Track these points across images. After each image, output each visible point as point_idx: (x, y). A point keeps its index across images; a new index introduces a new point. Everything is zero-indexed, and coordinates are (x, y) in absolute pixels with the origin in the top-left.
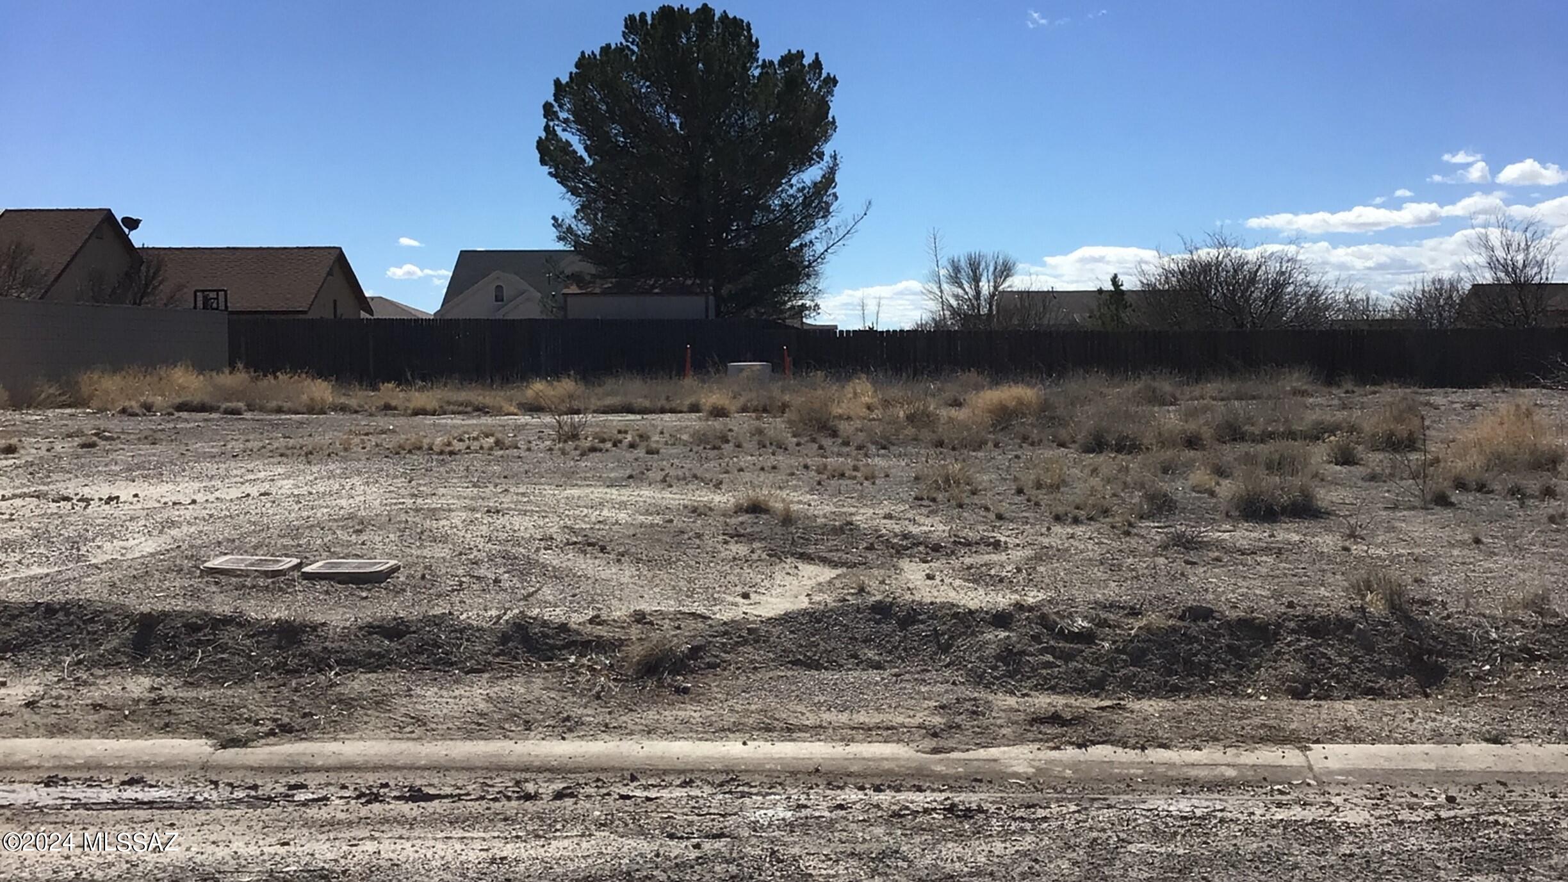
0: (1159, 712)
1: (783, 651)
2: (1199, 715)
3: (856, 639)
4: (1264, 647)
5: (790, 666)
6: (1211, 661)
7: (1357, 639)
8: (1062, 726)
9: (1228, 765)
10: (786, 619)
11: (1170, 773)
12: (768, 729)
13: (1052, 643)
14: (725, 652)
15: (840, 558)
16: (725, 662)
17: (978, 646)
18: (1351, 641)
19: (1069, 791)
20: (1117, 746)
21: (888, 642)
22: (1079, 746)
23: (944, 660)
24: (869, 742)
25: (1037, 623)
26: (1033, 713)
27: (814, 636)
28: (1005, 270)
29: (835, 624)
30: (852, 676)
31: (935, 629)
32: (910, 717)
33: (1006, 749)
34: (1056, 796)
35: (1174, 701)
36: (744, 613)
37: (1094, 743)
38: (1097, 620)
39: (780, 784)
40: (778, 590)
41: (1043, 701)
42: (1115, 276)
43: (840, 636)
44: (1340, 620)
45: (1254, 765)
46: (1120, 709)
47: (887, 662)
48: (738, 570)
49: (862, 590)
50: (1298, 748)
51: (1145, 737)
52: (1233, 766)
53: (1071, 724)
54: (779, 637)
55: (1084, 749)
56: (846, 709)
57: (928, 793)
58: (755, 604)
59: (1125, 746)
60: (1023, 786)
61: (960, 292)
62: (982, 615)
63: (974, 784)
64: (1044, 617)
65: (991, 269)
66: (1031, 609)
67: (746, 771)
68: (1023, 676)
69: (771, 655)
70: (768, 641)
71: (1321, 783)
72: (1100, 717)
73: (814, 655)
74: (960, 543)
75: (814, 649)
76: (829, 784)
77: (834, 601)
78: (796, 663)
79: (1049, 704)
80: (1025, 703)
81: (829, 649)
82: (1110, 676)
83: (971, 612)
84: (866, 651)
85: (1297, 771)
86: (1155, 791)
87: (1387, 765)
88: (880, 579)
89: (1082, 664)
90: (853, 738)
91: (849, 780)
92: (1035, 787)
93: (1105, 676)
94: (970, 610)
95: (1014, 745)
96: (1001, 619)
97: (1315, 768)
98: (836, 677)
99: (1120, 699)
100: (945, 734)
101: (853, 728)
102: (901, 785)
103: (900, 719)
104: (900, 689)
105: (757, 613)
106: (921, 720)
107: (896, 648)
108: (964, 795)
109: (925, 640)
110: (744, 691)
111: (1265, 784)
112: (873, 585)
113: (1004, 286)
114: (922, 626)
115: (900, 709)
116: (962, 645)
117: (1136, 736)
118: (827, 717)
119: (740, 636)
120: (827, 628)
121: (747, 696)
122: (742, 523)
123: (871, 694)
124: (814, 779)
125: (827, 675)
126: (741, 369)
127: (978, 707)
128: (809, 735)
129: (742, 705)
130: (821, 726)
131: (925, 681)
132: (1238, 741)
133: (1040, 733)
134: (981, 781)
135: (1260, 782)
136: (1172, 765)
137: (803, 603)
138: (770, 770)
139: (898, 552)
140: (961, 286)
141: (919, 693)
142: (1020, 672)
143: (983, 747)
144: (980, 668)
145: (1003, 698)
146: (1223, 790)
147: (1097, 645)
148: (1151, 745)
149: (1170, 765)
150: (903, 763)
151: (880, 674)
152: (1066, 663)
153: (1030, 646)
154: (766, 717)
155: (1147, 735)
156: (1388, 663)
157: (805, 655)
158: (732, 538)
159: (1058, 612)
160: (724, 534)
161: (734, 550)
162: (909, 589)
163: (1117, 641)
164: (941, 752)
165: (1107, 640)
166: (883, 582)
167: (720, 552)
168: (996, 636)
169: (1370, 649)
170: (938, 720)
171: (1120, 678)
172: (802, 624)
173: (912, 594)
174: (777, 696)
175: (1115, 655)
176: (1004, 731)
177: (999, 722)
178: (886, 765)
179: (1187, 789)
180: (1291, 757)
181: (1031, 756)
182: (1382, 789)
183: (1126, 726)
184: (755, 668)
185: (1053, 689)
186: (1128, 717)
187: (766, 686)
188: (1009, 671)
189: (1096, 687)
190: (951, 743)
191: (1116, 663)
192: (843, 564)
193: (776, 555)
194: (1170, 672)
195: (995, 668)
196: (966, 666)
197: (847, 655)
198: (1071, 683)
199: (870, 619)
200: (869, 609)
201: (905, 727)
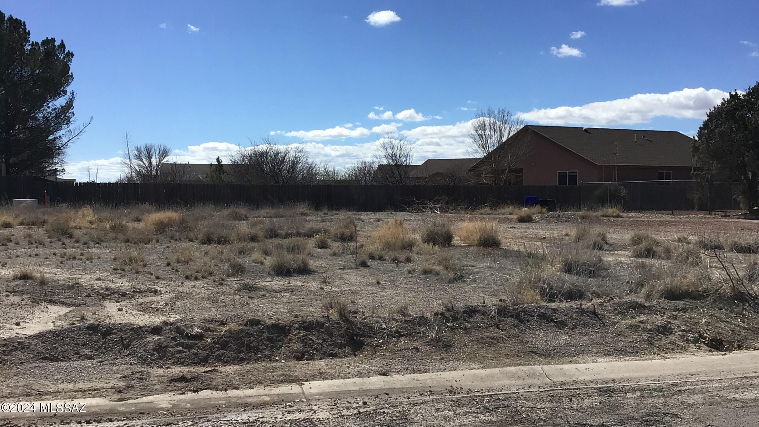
0: (234, 371)
1: (38, 353)
2: (253, 372)
3: (78, 344)
4: (284, 337)
5: (41, 360)
6: (259, 345)
7: (326, 331)
8: (186, 383)
9: (266, 395)
10: (40, 336)
11: (238, 401)
12: (28, 395)
13: (182, 341)
14: (5, 355)
15: (71, 302)
16: (5, 360)
17: (144, 344)
18: (323, 332)
19: (189, 415)
20: (213, 390)
21: (96, 345)
22: (194, 392)
23: (126, 353)
24: (84, 398)
25: (174, 331)
26: (172, 377)
27: (55, 344)
28: (164, 153)
29: (67, 337)
30: (75, 364)
31: (121, 337)
32: (107, 383)
33: (157, 396)
34: (182, 418)
35: (241, 366)
36: (17, 333)
37: (202, 390)
38: (205, 328)
39: (34, 424)
40: (37, 320)
41: (177, 370)
42: (218, 158)
43: (69, 343)
44: (318, 322)
45: (278, 394)
46: (215, 371)
47: (95, 355)
48: (14, 311)
49: (83, 318)
50: (298, 384)
51: (227, 384)
52: (269, 395)
53: (190, 381)
54: (35, 345)
55: (197, 393)
56: (72, 381)
57: (115, 422)
58: (23, 328)
59: (217, 390)
60: (166, 414)
61: (141, 163)
62: (146, 329)
63: (140, 415)
64: (178, 328)
65: (157, 152)
66: (171, 324)
67: (15, 418)
68: (167, 358)
69: (31, 355)
70: (29, 348)
71: (308, 400)
72: (205, 376)
73: (55, 354)
74: (137, 292)
75: (55, 351)
76: (62, 422)
77: (67, 325)
78: (45, 359)
79: (180, 371)
80: (168, 372)
81: (64, 350)
82: (211, 355)
83: (140, 327)
84: (83, 350)
85: (297, 395)
86: (231, 411)
87: (337, 389)
88: (93, 312)
89: (197, 350)
90: (75, 397)
91: (73, 419)
92: (171, 414)
93: (208, 355)
94: (140, 326)
95: (161, 394)
96: (156, 330)
97: (306, 394)
98: (66, 365)
99: (215, 366)
100: (125, 391)
101: (75, 391)
102: (101, 419)
103: (101, 385)
104: (102, 369)
105: (23, 333)
106: (113, 385)
107: (100, 348)
108: (134, 421)
109: (116, 343)
110: (15, 376)
111: (283, 403)
112: (88, 315)
113: (165, 161)
114: (114, 336)
115: (101, 380)
116: (136, 345)
117: (223, 384)
118: (61, 386)
119: (13, 346)
120: (62, 339)
121: (17, 378)
122: (17, 285)
123: (86, 373)
124: (54, 420)
125: (63, 364)
126: (20, 202)
127: (143, 376)
128: (51, 397)
129: (14, 383)
130: (58, 392)
131: (116, 364)
132: (271, 383)
133: (175, 386)
134: (143, 413)
135: (281, 402)
136: (240, 398)
137: (50, 327)
138: (29, 417)
139: (103, 297)
140: (142, 161)
141: (112, 370)
142: (165, 356)
143: (145, 396)
144: (144, 355)
145: (157, 370)
146: (263, 408)
147: (204, 340)
148: (229, 388)
149: (238, 397)
150: (102, 408)
151: (91, 362)
152: (189, 351)
153: (171, 343)
154: (27, 389)
155: (228, 383)
156: (339, 341)
157: (50, 354)
158: (11, 293)
159: (186, 325)
160: (6, 291)
161: (12, 300)
162: (108, 316)
163: (214, 338)
164: (123, 400)
165: (210, 338)
166: (95, 314)
167: (3, 301)
168: (154, 339)
169: (331, 335)
170: (122, 384)
171: (216, 356)
172: (48, 338)
173: (110, 319)
174: (34, 377)
175: (214, 345)
176: (156, 387)
177: (154, 382)
178: (93, 410)
179: (246, 408)
180: (295, 389)
181: (170, 399)
182: (335, 401)
183: (218, 380)
184: (22, 363)
185: (182, 364)
186: (219, 375)
187: (28, 372)
188: (160, 356)
189: (204, 361)
190: (128, 396)
191: (214, 349)
192: (73, 305)
193: (36, 302)
194: (240, 352)
195: (152, 355)
196: (137, 355)
197: (73, 353)
198: (191, 360)
199: (86, 333)
200: (86, 328)
201: (104, 389)
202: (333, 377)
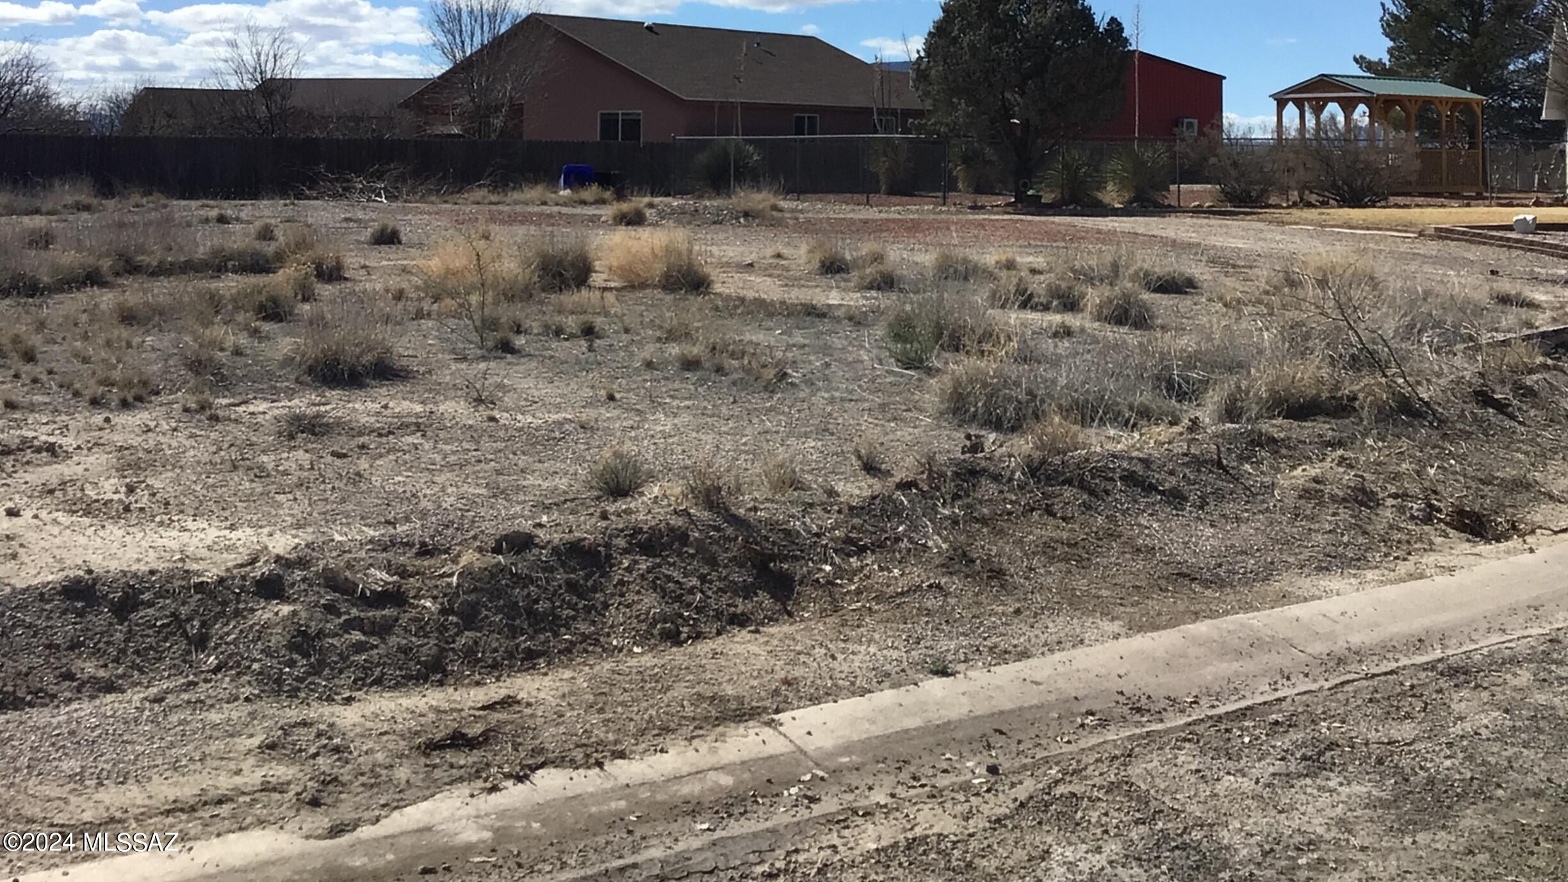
0: (560, 698)
3: (57, 646)
4: (600, 577)
6: (554, 608)
7: (697, 552)
8: (472, 749)
9: (715, 769)
11: (661, 798)
13: (354, 612)
17: (254, 633)
18: (692, 556)
20: (565, 767)
21: (108, 643)
22: (520, 779)
23: (208, 662)
25: (325, 586)
26: (407, 732)
31: (175, 615)
33: (427, 804)
37: (532, 769)
38: (394, 569)
44: (672, 529)
45: (742, 763)
46: (513, 702)
47: (124, 677)
50: (767, 725)
51: (587, 745)
52: (722, 768)
53: (479, 743)
55: (528, 782)
59: (574, 764)
60: (500, 866)
62: (238, 582)
64: (328, 575)
66: (300, 562)
68: (332, 669)
71: (831, 773)
80: (373, 715)
82: (447, 650)
83: (221, 580)
84: (79, 663)
85: (791, 760)
87: (877, 730)
89: (405, 638)
90: (185, 832)
93: (441, 651)
94: (215, 576)
95: (433, 796)
96: (269, 586)
97: (809, 751)
98: (60, 718)
100: (327, 799)
103: (225, 781)
104: (181, 724)
106: (258, 777)
107: (123, 651)
109: (164, 633)
111: (775, 788)
114: (151, 611)
115: (210, 762)
116: (228, 634)
118: (108, 798)
123: (143, 741)
125: (43, 717)
131: (202, 702)
132: (696, 728)
133: (451, 767)
134: (433, 870)
135: (770, 787)
136: (652, 785)
141: (213, 725)
142: (325, 663)
143: (397, 808)
147: (413, 606)
148: (604, 757)
149: (650, 784)
150: (302, 864)
151: (126, 701)
152: (384, 641)
153: (328, 622)
155: (589, 742)
163: (437, 597)
164: (343, 831)
165: (425, 597)
168: (277, 614)
169: (713, 562)
175: (443, 618)
176: (400, 774)
177: (378, 758)
178: (280, 875)
180: (769, 739)
182: (901, 768)
183: (546, 731)
186: (535, 715)
188: (311, 665)
190: (346, 813)
191: (449, 630)
194: (514, 632)
195: (292, 664)
196: (249, 667)
197: (56, 677)
198: (401, 669)
199: (67, 610)
200: (60, 593)
201: (244, 793)
202: (831, 694)
